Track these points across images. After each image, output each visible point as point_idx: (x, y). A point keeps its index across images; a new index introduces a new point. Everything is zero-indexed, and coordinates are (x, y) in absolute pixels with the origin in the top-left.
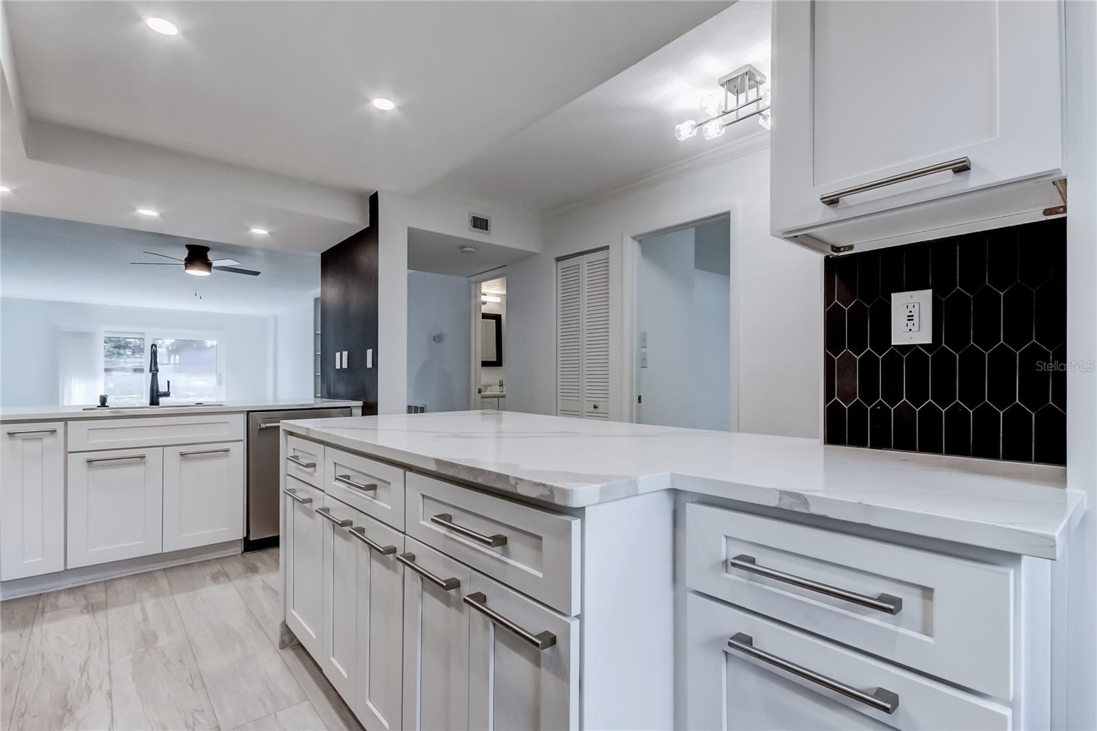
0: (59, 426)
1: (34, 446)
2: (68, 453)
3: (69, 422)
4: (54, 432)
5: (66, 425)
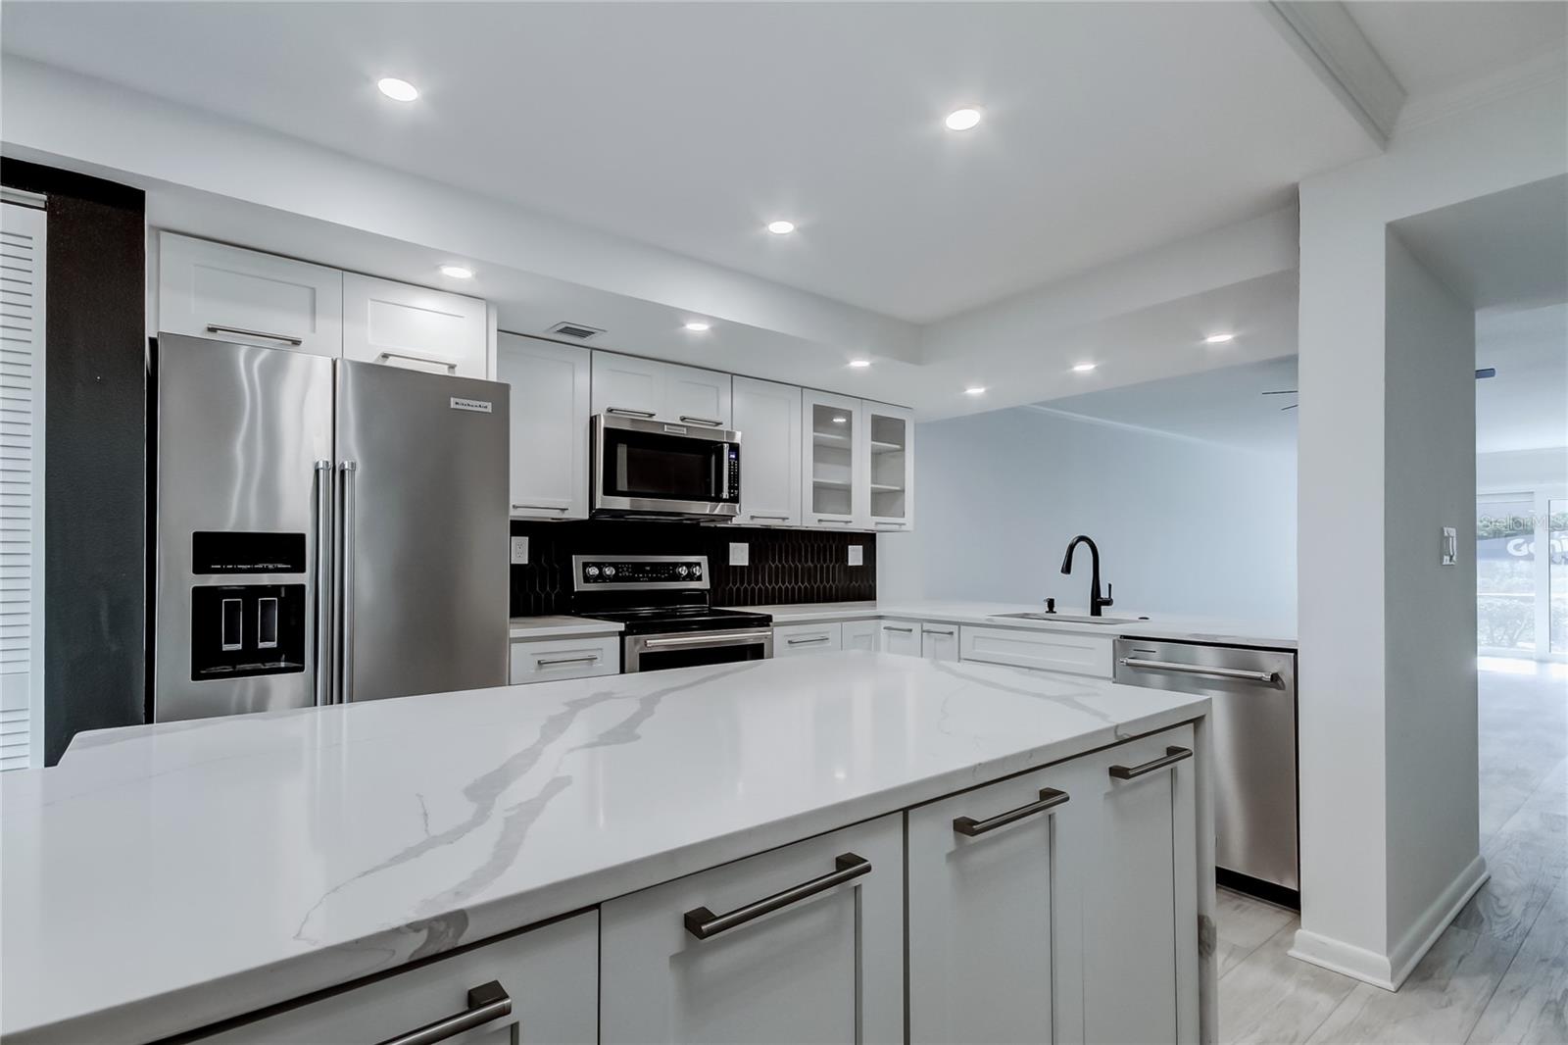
4: (951, 633)
5: (959, 628)
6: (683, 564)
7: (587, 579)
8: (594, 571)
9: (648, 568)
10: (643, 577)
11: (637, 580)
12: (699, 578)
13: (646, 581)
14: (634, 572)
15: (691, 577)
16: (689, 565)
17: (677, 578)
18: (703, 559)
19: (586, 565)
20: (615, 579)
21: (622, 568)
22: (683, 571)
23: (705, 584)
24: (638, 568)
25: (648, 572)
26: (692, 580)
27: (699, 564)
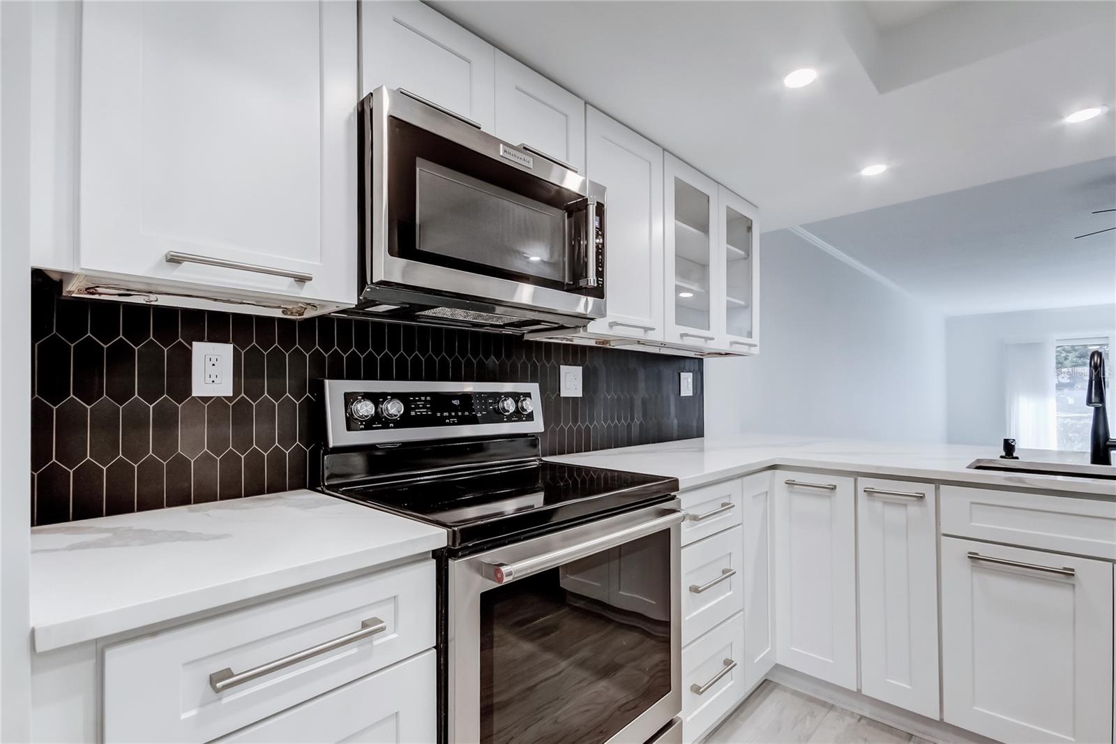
0: (928, 489)
1: (895, 515)
2: (940, 535)
3: (941, 486)
4: (921, 498)
5: (937, 489)
6: (508, 395)
7: (352, 423)
8: (365, 409)
9: (456, 402)
10: (450, 417)
11: (441, 422)
12: (530, 417)
13: (454, 424)
14: (433, 409)
15: (520, 415)
16: (516, 397)
17: (498, 416)
18: (533, 388)
19: (350, 398)
20: (405, 421)
21: (415, 401)
22: (510, 405)
23: (536, 426)
24: (441, 400)
25: (455, 409)
26: (520, 420)
27: (528, 395)
